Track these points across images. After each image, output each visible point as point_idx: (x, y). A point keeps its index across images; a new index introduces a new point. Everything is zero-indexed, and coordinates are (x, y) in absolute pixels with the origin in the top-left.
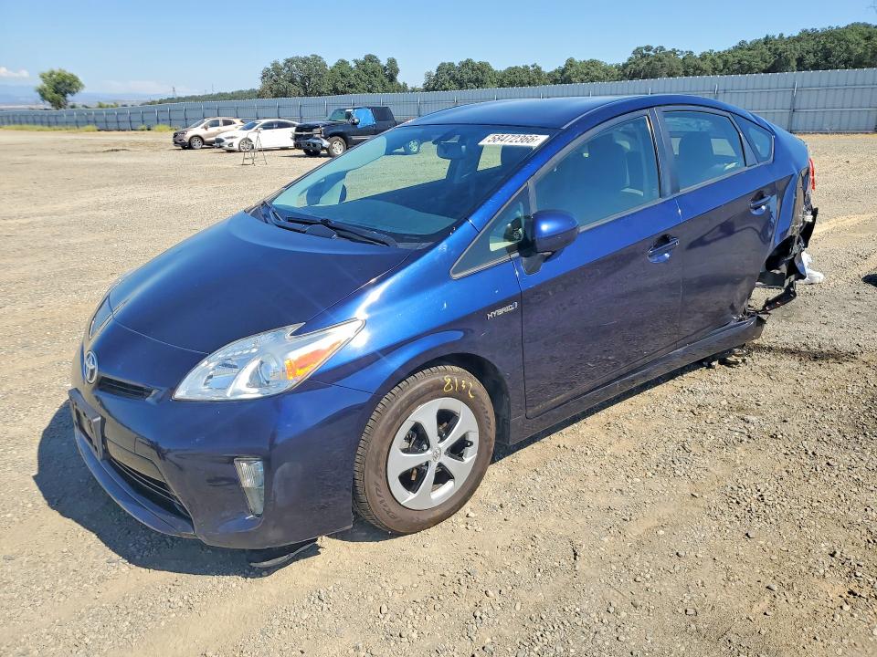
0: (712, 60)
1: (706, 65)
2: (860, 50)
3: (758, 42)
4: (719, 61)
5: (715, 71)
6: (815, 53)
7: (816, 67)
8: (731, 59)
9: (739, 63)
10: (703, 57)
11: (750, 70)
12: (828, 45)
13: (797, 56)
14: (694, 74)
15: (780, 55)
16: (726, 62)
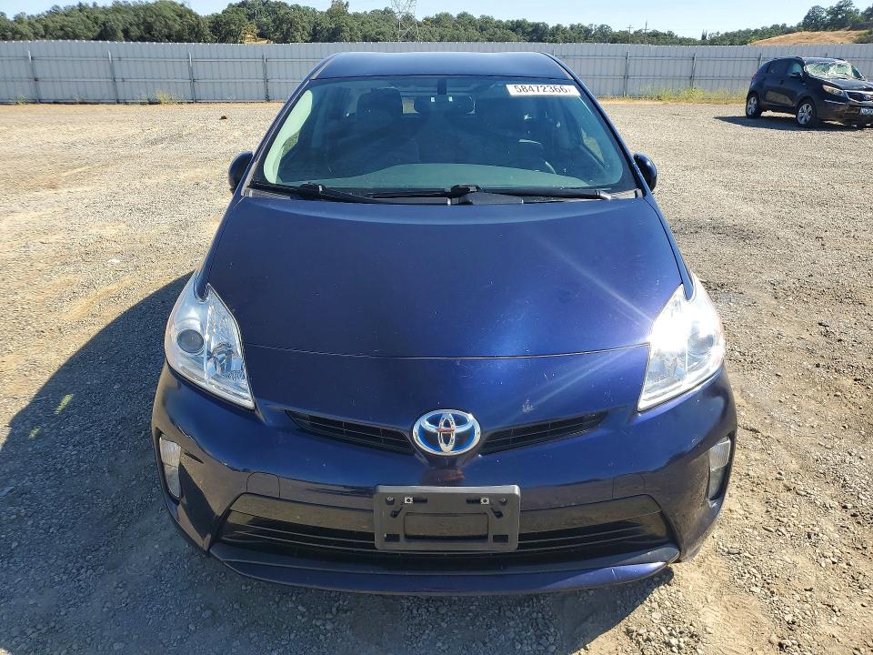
0: (30, 24)
1: (25, 29)
2: (178, 27)
3: (73, 8)
4: (37, 25)
5: (36, 35)
6: (138, 25)
7: (142, 39)
8: (51, 25)
9: (62, 29)
10: (19, 19)
11: (76, 37)
12: (149, 19)
13: (121, 27)
14: (13, 39)
15: (104, 24)
16: (46, 27)
